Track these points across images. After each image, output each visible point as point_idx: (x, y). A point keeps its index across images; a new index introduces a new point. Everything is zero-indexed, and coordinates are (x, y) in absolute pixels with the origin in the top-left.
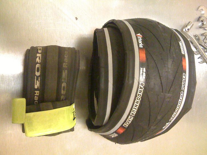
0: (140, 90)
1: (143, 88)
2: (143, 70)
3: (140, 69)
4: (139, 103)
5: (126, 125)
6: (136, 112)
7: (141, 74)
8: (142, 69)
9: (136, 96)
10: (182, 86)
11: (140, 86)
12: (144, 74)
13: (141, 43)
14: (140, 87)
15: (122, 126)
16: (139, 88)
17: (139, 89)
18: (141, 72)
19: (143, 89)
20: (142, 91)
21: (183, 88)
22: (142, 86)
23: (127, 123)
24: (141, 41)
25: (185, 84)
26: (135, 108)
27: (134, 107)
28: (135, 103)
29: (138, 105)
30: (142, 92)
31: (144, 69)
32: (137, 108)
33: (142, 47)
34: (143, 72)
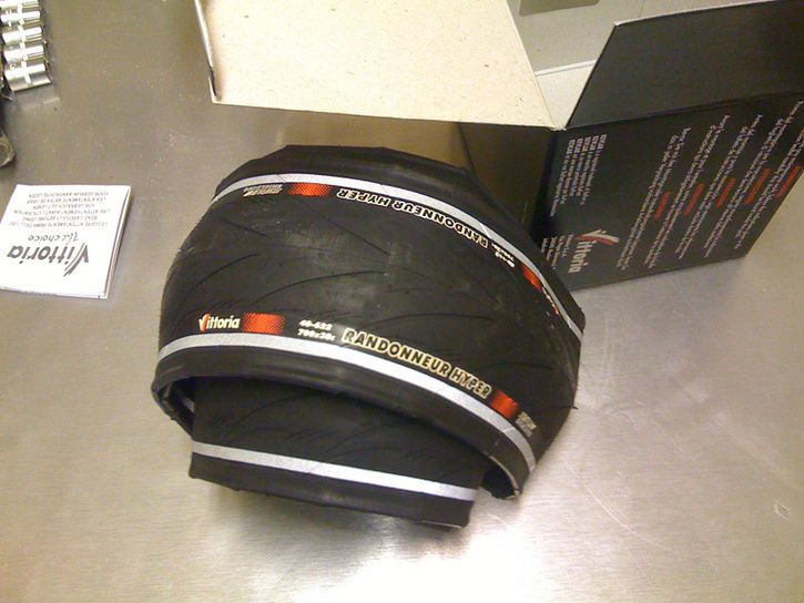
0: (365, 342)
1: (361, 333)
2: (304, 328)
3: (302, 337)
4: (409, 349)
5: (484, 388)
6: (438, 360)
7: (317, 335)
8: (301, 331)
9: (385, 357)
10: (376, 203)
11: (353, 343)
12: (317, 325)
13: (227, 320)
14: (357, 342)
15: (488, 402)
16: (359, 344)
17: (364, 346)
18: (312, 334)
19: (365, 334)
20: (371, 338)
21: (385, 199)
22: (356, 337)
23: (477, 385)
24: (222, 320)
25: (371, 193)
26: (426, 361)
27: (420, 364)
28: (409, 360)
29: (414, 351)
30: (374, 338)
31: (303, 323)
32: (425, 355)
33: (238, 321)
34: (311, 329)
